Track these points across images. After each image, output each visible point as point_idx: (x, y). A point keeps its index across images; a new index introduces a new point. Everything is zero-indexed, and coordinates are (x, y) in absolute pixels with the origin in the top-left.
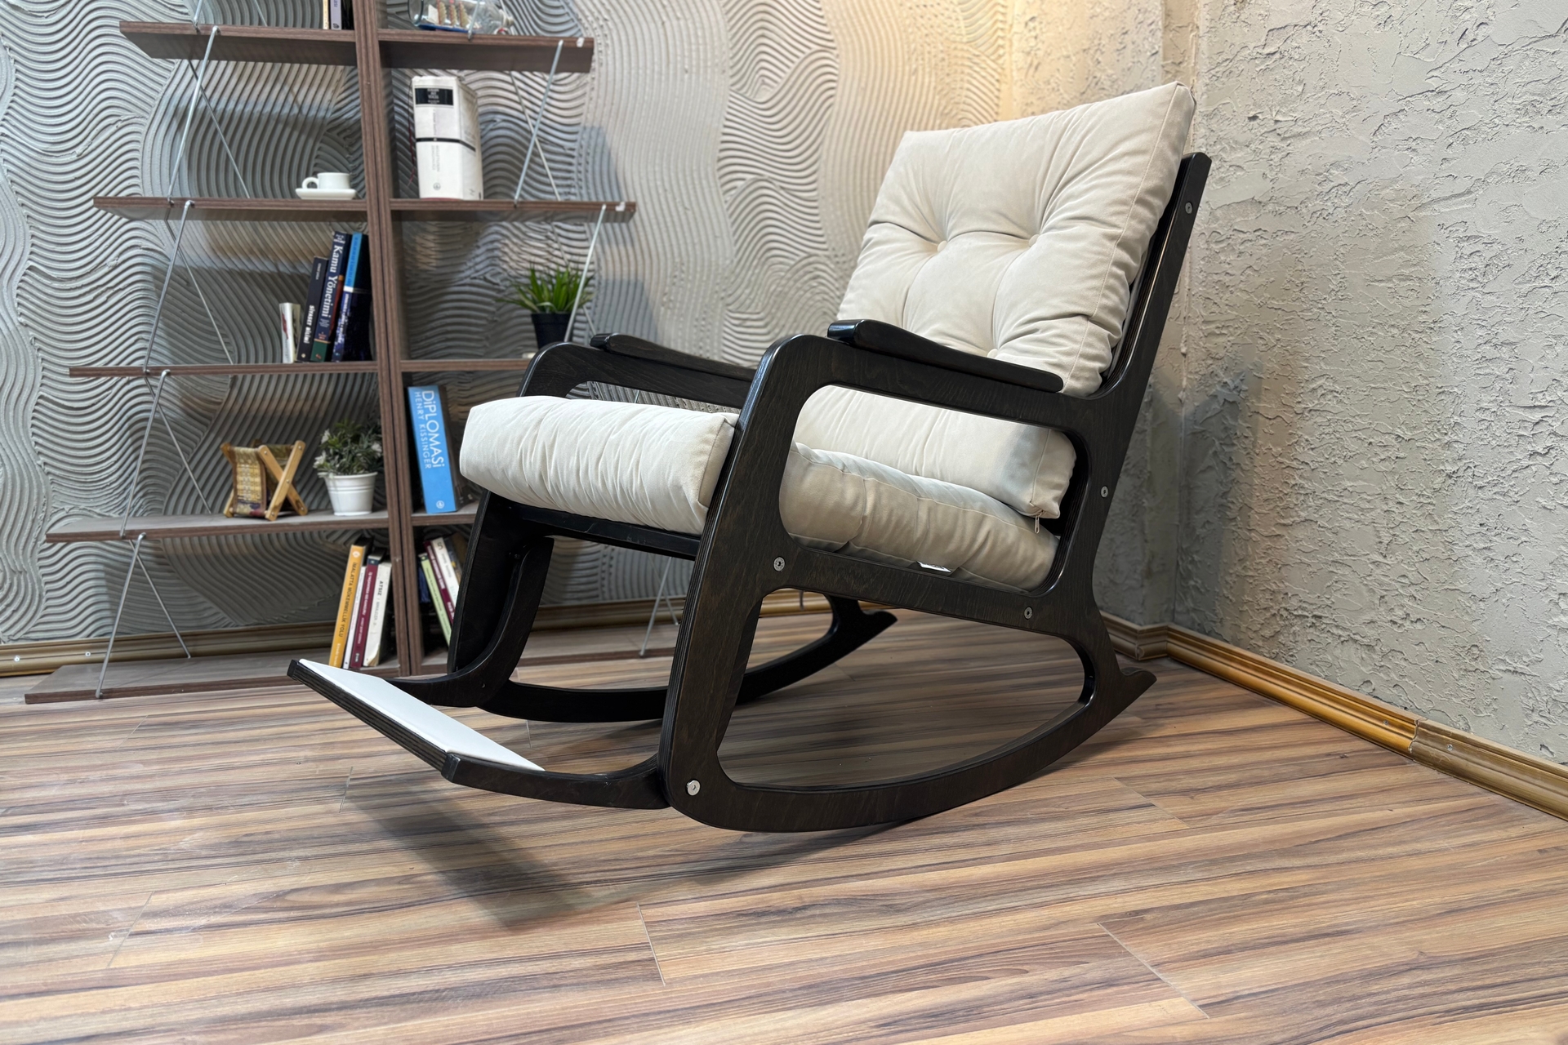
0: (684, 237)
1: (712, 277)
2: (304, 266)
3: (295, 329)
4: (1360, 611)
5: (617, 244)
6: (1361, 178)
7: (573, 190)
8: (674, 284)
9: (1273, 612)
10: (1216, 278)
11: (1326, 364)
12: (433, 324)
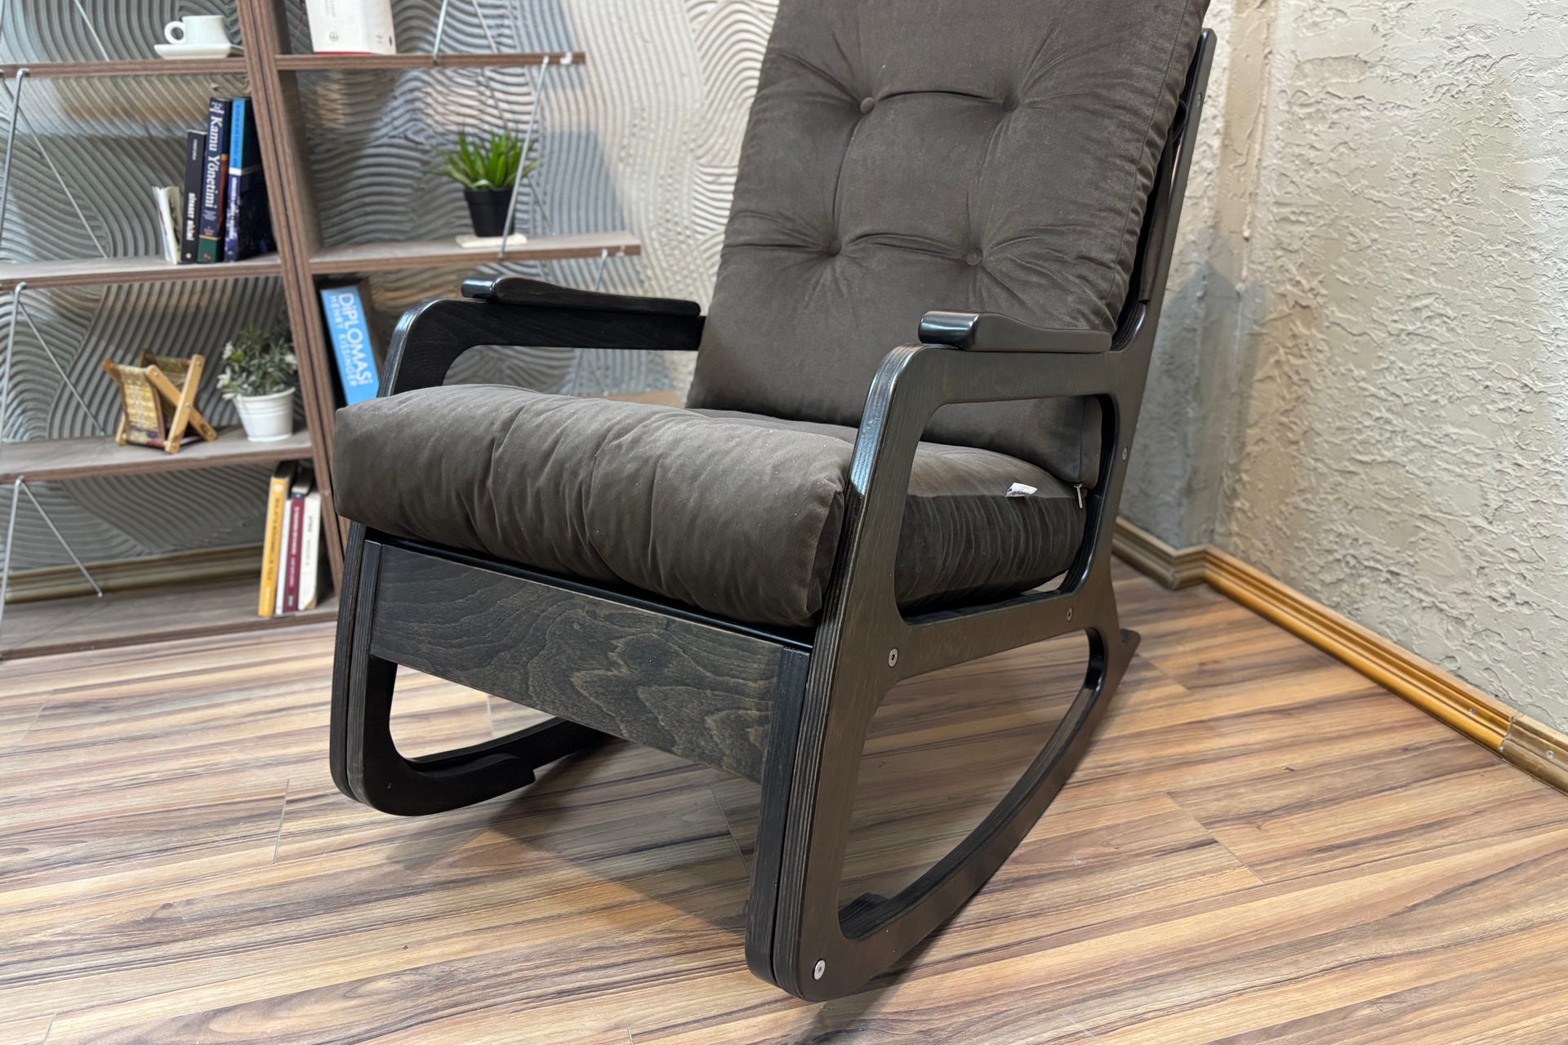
0: (645, 77)
1: (679, 124)
2: (179, 128)
3: (175, 220)
4: (1451, 578)
5: (564, 88)
6: (1508, 52)
7: (506, 22)
8: (633, 135)
9: (1338, 556)
10: (1297, 150)
11: (1437, 280)
12: (348, 196)
